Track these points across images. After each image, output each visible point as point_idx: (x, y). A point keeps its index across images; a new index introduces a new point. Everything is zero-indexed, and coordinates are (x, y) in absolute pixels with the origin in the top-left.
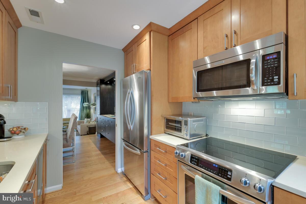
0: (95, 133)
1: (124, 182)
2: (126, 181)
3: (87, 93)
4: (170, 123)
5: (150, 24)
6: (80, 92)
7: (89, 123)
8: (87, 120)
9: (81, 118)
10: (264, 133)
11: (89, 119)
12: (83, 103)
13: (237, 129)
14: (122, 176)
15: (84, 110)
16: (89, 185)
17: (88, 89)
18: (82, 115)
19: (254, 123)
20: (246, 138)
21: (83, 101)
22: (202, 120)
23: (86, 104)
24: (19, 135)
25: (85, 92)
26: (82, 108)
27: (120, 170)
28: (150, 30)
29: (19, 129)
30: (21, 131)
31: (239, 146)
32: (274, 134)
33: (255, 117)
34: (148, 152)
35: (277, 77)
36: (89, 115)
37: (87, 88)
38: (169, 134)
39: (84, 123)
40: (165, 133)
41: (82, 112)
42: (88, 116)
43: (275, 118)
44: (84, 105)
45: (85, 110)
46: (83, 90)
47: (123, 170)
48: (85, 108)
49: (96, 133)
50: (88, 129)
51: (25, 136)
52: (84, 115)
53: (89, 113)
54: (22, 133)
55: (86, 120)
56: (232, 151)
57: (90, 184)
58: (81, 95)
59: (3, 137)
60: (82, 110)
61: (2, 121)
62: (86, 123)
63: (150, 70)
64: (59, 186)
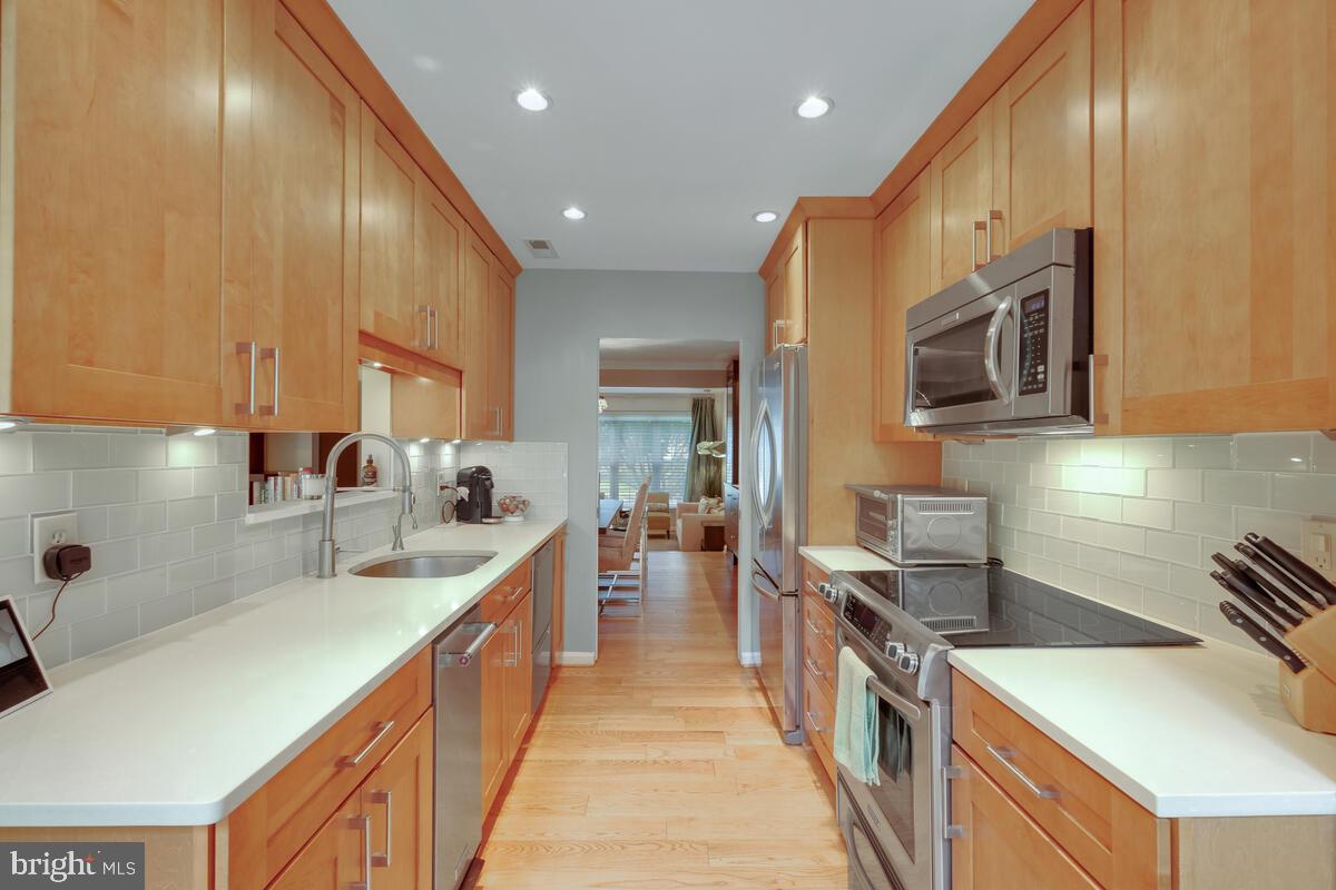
0: (722, 550)
1: (751, 690)
2: (757, 689)
3: (712, 407)
4: (871, 514)
5: (801, 204)
6: (688, 405)
7: (709, 512)
8: (706, 502)
9: (692, 496)
10: (1145, 558)
11: (713, 501)
12: (698, 441)
13: (1076, 543)
14: (750, 675)
15: (701, 469)
16: (655, 673)
17: (712, 394)
18: (693, 482)
19: (1120, 522)
20: (1098, 577)
21: (699, 434)
22: (967, 507)
23: (704, 447)
24: (515, 515)
25: (704, 405)
26: (697, 461)
27: (749, 657)
28: (804, 219)
29: (514, 503)
30: (517, 507)
31: (1082, 607)
32: (1173, 564)
33: (1124, 497)
34: (796, 596)
35: (1043, 367)
36: (717, 484)
38: (866, 548)
39: (696, 511)
40: (859, 545)
41: (693, 476)
42: (714, 490)
43: (1174, 502)
44: (701, 449)
45: (703, 470)
46: (699, 399)
47: (758, 662)
48: (703, 461)
49: (725, 547)
50: (701, 535)
51: (526, 518)
52: (700, 487)
53: (715, 477)
54: (518, 512)
55: (703, 501)
56: (1065, 625)
58: (690, 414)
59: (488, 515)
60: (693, 468)
61: (487, 483)
62: (701, 513)
63: (805, 341)
64: (588, 657)
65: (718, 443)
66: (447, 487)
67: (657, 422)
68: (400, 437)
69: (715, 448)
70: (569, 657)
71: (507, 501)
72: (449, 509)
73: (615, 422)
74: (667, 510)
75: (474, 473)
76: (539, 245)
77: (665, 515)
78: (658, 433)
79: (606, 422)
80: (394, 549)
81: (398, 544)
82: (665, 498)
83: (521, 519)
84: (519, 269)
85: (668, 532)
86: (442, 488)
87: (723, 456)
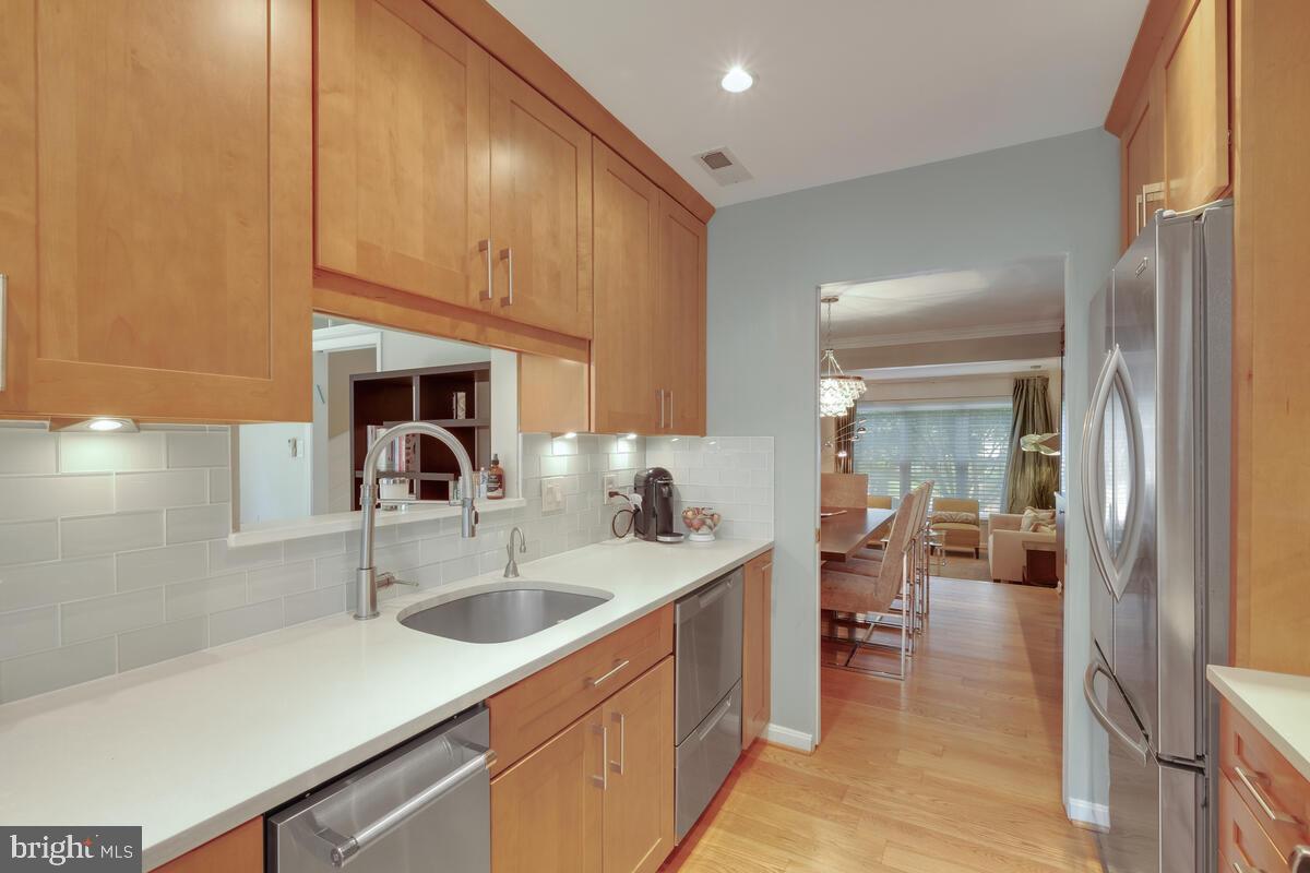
0: (1054, 584)
3: (1043, 388)
6: (1008, 387)
7: (1035, 530)
8: (1033, 514)
9: (1013, 505)
11: (1044, 514)
12: (1023, 433)
15: (1027, 470)
16: (902, 792)
17: (1042, 369)
18: (1014, 489)
21: (1024, 425)
23: (1030, 442)
24: (700, 532)
25: (1032, 383)
26: (1020, 460)
29: (700, 517)
30: (703, 523)
36: (1049, 491)
37: (1039, 367)
39: (1017, 527)
41: (1015, 479)
42: (1045, 499)
44: (1025, 443)
45: (1030, 471)
46: (1022, 376)
48: (1030, 460)
50: (1022, 560)
51: (717, 536)
52: (1026, 491)
54: (704, 529)
55: (1029, 513)
57: (911, 794)
58: (1011, 399)
59: (668, 531)
60: (1014, 468)
61: (665, 490)
62: (1026, 531)
63: (1225, 192)
64: (803, 738)
65: (1048, 436)
66: (616, 494)
67: (962, 411)
68: (536, 432)
69: (1044, 443)
70: (776, 732)
71: (690, 514)
72: (624, 521)
73: (906, 414)
74: (976, 522)
75: (649, 476)
76: (716, 160)
77: (975, 528)
78: (963, 424)
79: (897, 413)
80: (506, 576)
81: (512, 569)
82: (974, 507)
83: (710, 538)
84: (711, 210)
85: (977, 549)
86: (612, 494)
87: (1057, 453)
